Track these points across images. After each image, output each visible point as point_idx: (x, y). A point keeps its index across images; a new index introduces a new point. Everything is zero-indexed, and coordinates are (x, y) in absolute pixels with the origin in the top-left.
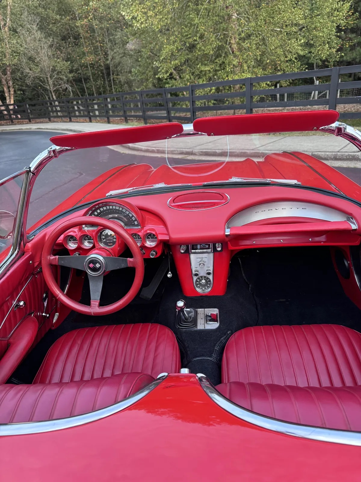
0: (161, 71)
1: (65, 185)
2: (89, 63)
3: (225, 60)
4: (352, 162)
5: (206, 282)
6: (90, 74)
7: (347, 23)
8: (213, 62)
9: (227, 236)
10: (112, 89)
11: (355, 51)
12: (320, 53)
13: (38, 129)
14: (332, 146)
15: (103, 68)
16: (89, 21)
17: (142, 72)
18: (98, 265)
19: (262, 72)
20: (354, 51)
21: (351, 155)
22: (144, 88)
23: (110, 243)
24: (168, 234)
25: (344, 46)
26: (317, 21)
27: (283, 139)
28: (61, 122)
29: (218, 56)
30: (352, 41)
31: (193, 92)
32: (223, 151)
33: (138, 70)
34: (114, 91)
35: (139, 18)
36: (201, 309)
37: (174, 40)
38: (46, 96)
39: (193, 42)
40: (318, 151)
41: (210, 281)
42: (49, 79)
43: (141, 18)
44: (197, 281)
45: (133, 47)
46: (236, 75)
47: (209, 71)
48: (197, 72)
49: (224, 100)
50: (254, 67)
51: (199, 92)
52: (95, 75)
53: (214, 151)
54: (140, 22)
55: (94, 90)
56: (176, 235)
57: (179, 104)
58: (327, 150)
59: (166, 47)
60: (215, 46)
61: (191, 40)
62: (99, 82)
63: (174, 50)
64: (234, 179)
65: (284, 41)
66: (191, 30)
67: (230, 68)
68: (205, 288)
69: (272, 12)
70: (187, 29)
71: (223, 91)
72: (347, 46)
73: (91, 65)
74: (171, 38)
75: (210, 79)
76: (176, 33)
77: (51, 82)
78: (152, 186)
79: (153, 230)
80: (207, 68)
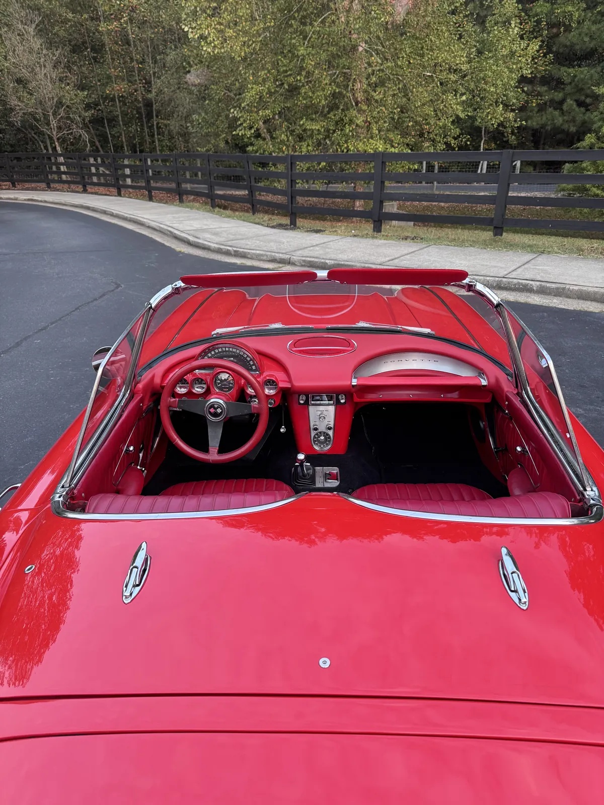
0: (241, 124)
1: (95, 303)
2: (119, 95)
3: (343, 115)
4: (522, 294)
5: (326, 438)
6: (119, 113)
7: (536, 68)
8: (325, 116)
9: (353, 386)
10: (153, 142)
11: (546, 113)
12: (489, 118)
13: (29, 200)
14: (495, 267)
15: (141, 105)
16: (121, 25)
17: (210, 122)
18: (219, 411)
19: (400, 140)
20: (543, 113)
21: (522, 284)
22: (212, 147)
23: (225, 388)
24: (290, 381)
25: (529, 105)
26: (488, 68)
27: (425, 249)
28: (68, 192)
29: (333, 107)
30: (541, 96)
31: (293, 165)
32: (336, 262)
33: (204, 118)
34: (157, 145)
35: (212, 39)
36: (319, 468)
37: (265, 76)
38: (40, 143)
39: (294, 83)
40: (474, 273)
41: (329, 437)
42: (51, 117)
43: (214, 40)
44: (315, 437)
45: (197, 81)
46: (361, 141)
47: (319, 130)
48: (299, 131)
50: (388, 130)
52: (127, 115)
53: (323, 261)
54: (213, 45)
55: (124, 140)
56: (298, 383)
58: (488, 274)
59: (252, 88)
60: (329, 92)
61: (291, 79)
62: (132, 129)
63: (265, 94)
64: (362, 324)
65: (436, 95)
66: (292, 64)
67: (351, 129)
68: (324, 446)
69: (420, 46)
70: (286, 62)
72: (534, 105)
73: (121, 99)
74: (260, 74)
75: (319, 144)
76: (269, 66)
77: (54, 123)
78: (268, 326)
79: (273, 376)
80: (316, 127)
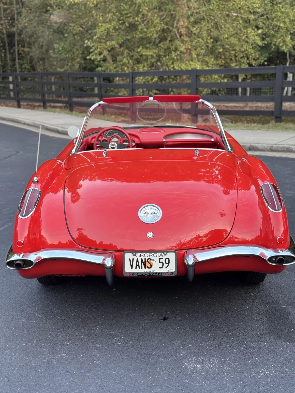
0: (94, 51)
3: (170, 44)
8: (156, 45)
14: (271, 139)
15: (5, 36)
17: (67, 50)
19: (214, 62)
22: (69, 68)
24: (140, 141)
29: (163, 39)
31: (134, 79)
33: (63, 47)
37: (111, 18)
39: (133, 22)
45: (59, 20)
46: (184, 62)
47: (152, 56)
48: (136, 56)
49: (168, 90)
50: (205, 55)
51: (140, 80)
57: (112, 91)
59: (102, 26)
60: (159, 28)
61: (131, 20)
63: (111, 30)
65: (239, 29)
66: (131, 9)
67: (176, 54)
70: (126, 7)
71: (167, 80)
74: (107, 16)
75: (152, 65)
80: (149, 53)
